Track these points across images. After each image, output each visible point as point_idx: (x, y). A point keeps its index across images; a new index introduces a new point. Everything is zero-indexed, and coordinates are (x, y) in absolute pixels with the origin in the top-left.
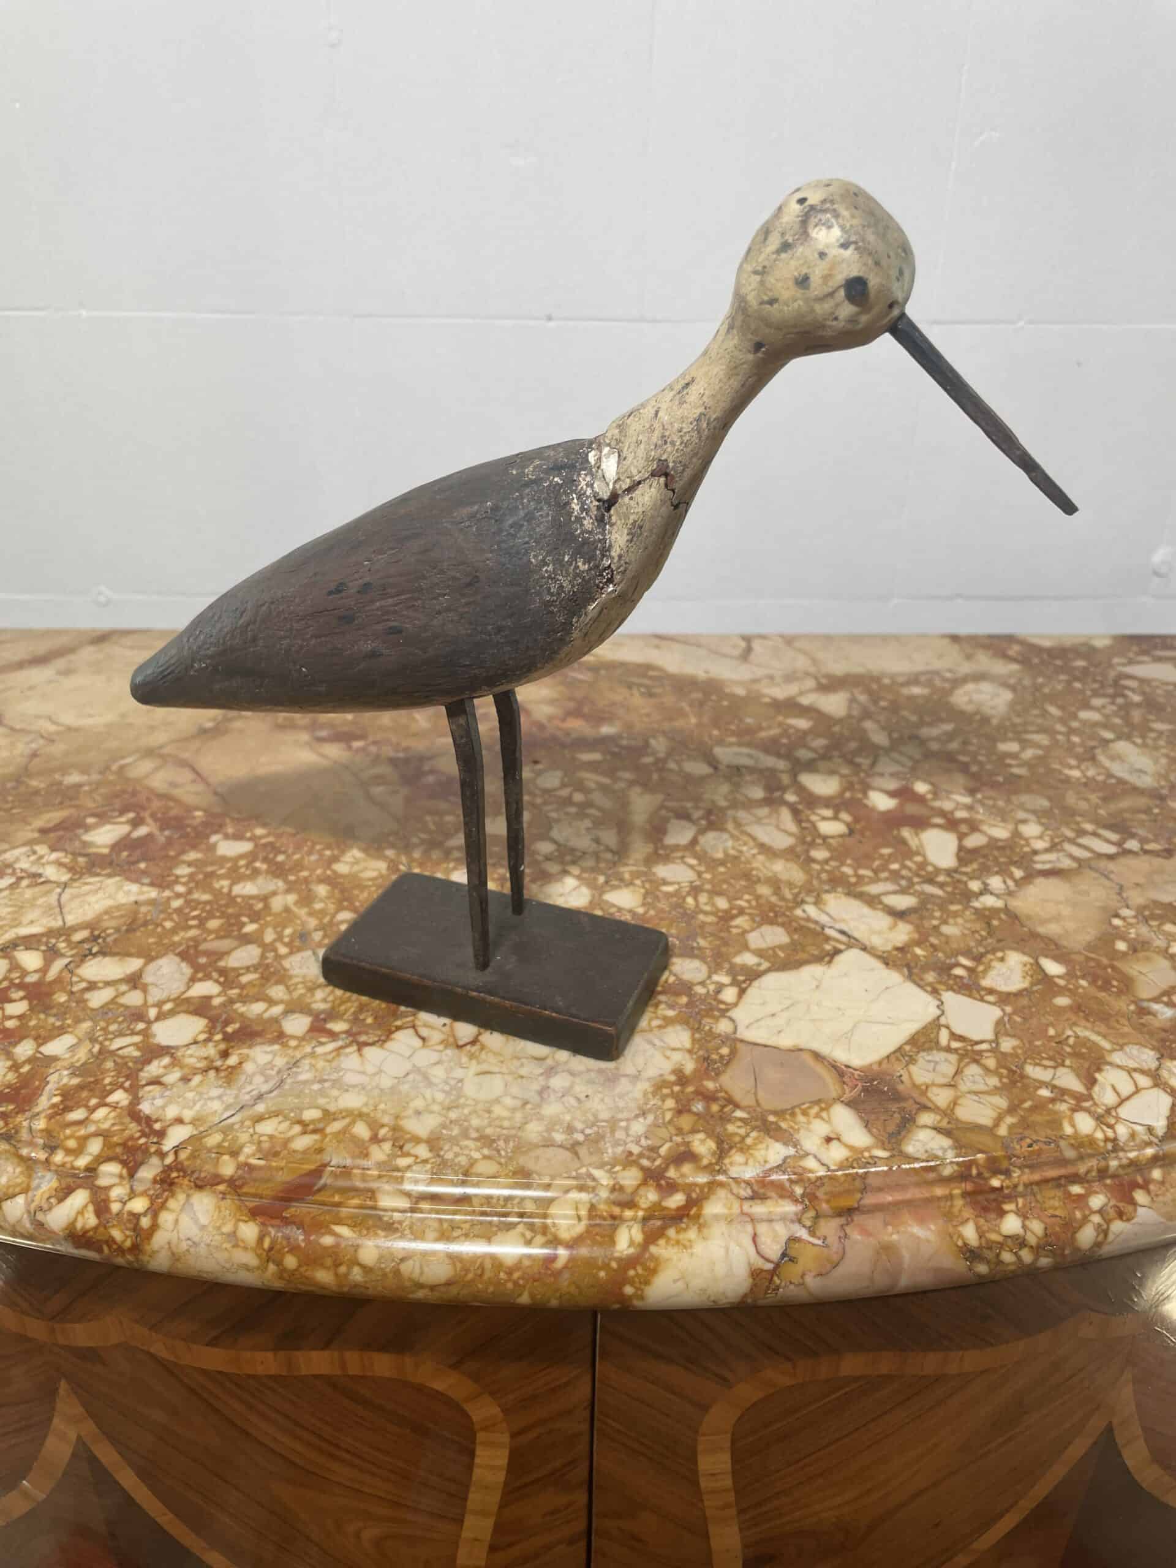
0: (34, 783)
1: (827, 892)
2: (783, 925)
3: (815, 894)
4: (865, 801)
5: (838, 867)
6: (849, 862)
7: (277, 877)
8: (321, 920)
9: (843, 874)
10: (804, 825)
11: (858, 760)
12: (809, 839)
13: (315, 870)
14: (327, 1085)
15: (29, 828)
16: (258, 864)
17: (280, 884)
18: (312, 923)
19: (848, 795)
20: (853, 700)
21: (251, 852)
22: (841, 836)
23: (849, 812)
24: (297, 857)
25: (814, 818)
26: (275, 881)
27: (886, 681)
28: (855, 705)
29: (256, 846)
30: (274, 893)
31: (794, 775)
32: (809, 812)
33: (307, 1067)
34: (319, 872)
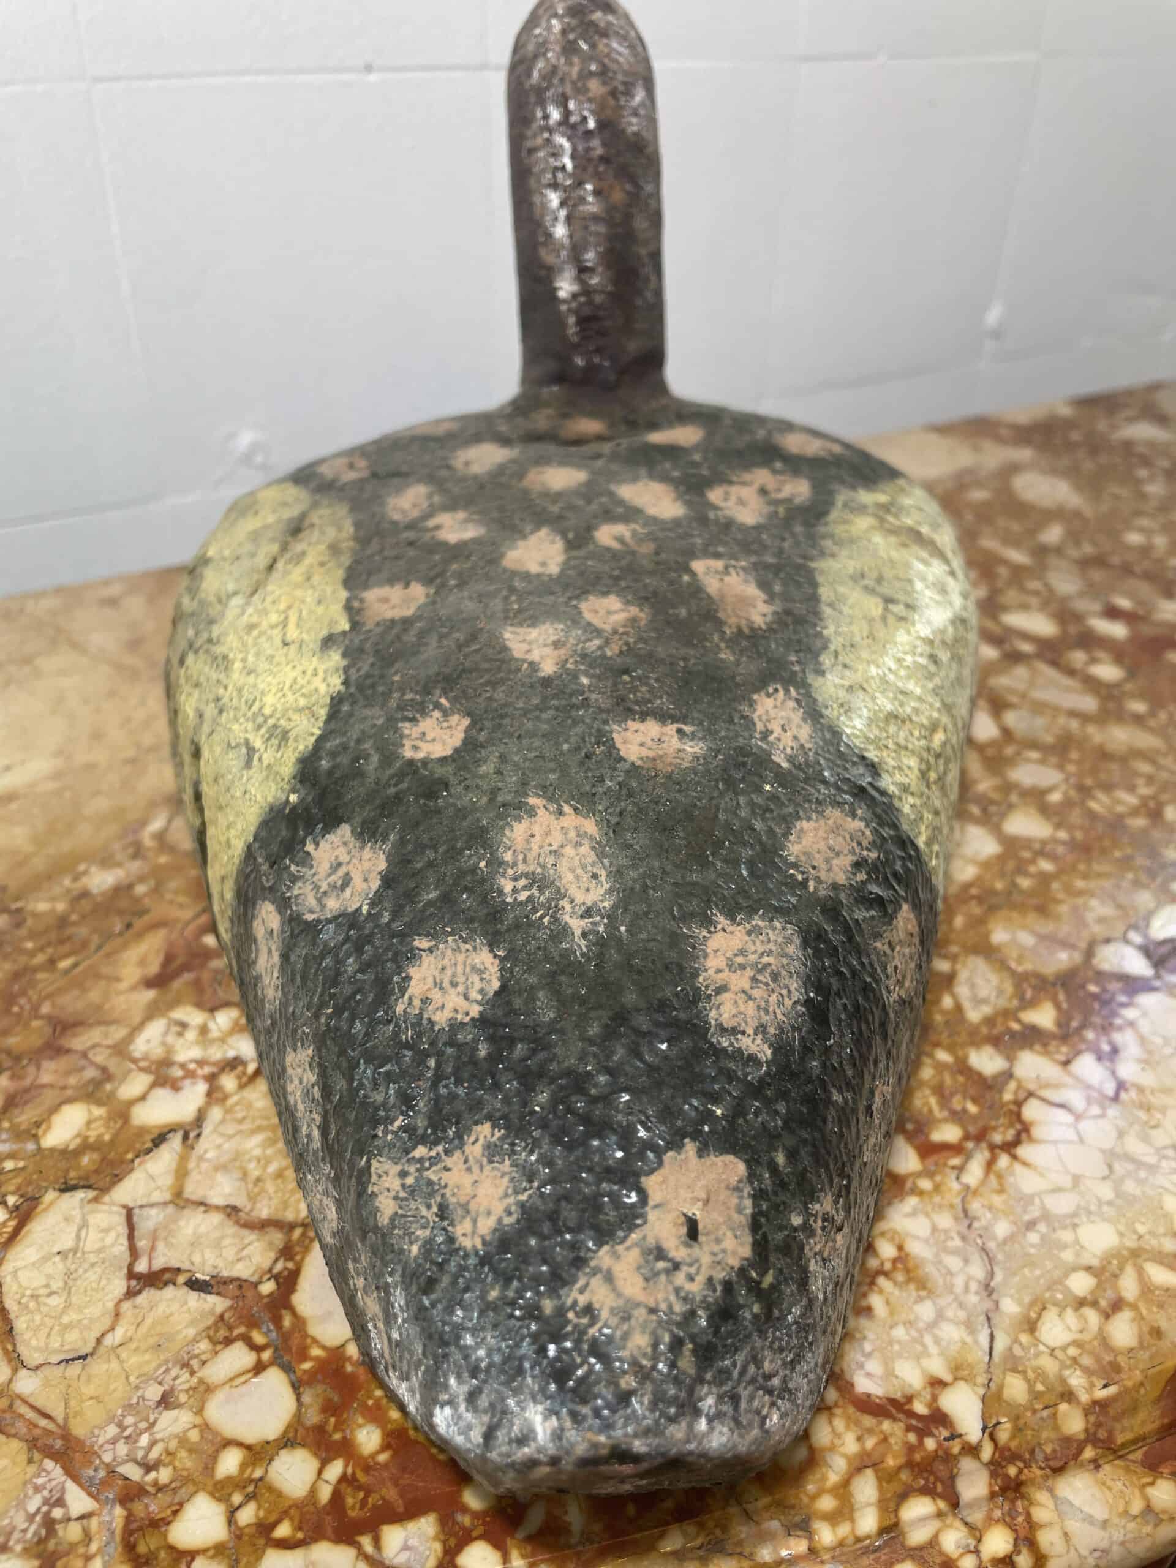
0: (42, 906)
4: (1096, 632)
11: (1029, 586)
12: (1104, 692)
14: (1042, 1227)
15: (124, 985)
19: (1071, 629)
23: (1098, 649)
31: (998, 621)
33: (989, 1215)
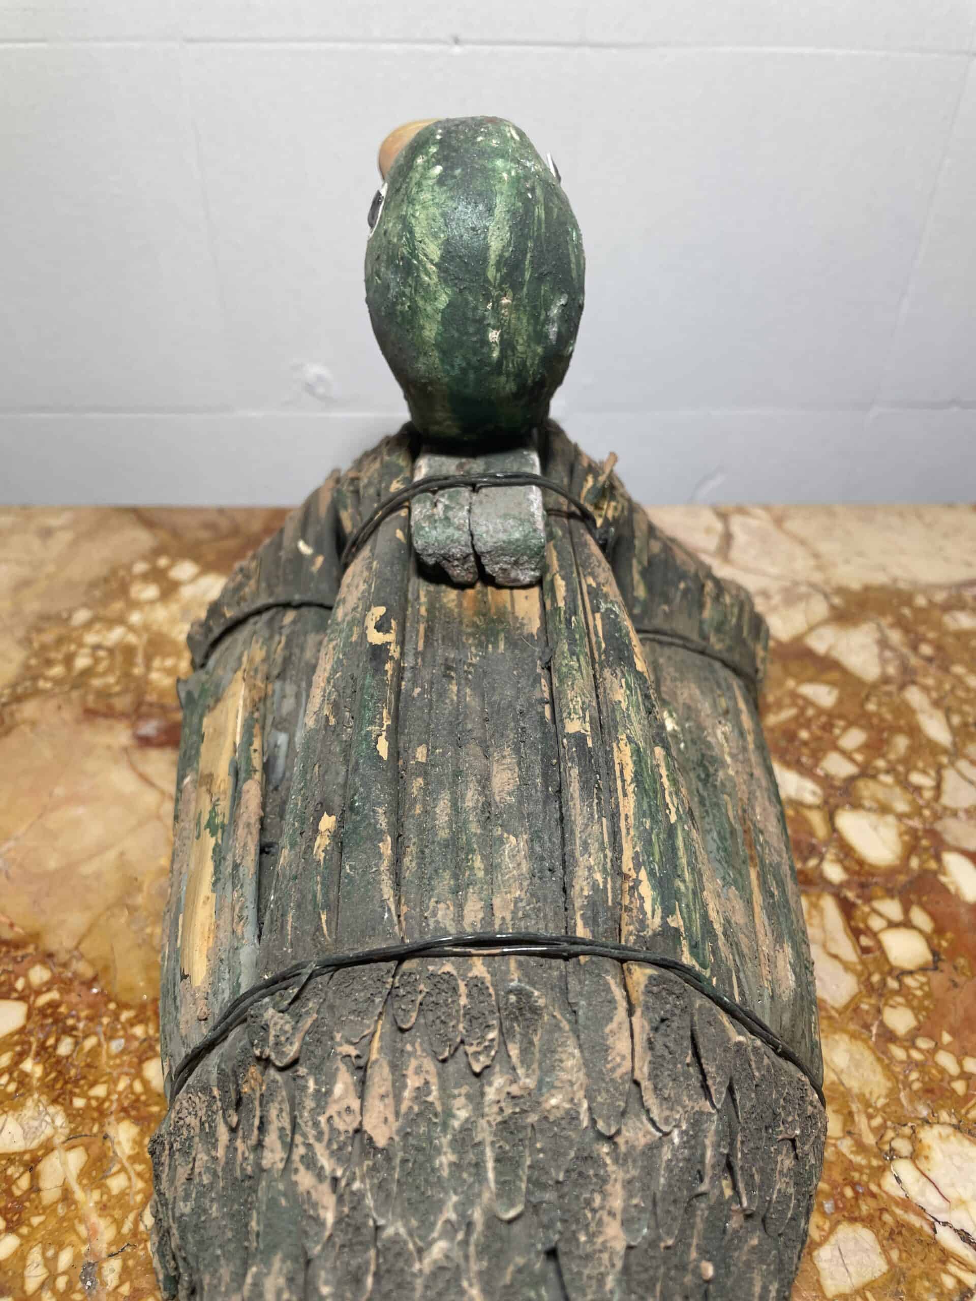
1: (926, 1121)
2: (869, 1221)
3: (907, 1131)
4: (943, 879)
5: (933, 1052)
6: (946, 1038)
7: (55, 1101)
8: (119, 1224)
9: (942, 1071)
10: (865, 941)
11: (916, 778)
12: (876, 978)
13: (115, 1082)
16: (28, 1065)
17: (60, 1120)
18: (106, 1233)
19: (914, 863)
20: (883, 643)
21: (22, 1031)
22: (923, 969)
23: (924, 907)
24: (90, 1043)
25: (876, 923)
26: (52, 1109)
27: (921, 601)
28: (888, 654)
29: (29, 1016)
30: (48, 1148)
31: (830, 819)
32: (866, 909)
34: (122, 1085)
